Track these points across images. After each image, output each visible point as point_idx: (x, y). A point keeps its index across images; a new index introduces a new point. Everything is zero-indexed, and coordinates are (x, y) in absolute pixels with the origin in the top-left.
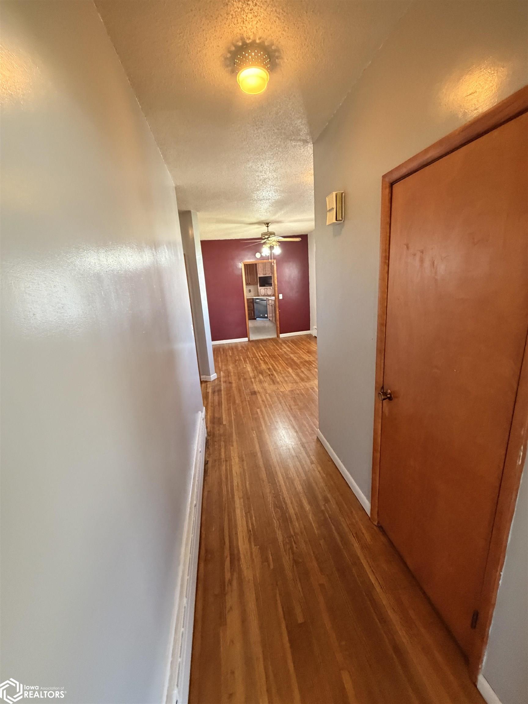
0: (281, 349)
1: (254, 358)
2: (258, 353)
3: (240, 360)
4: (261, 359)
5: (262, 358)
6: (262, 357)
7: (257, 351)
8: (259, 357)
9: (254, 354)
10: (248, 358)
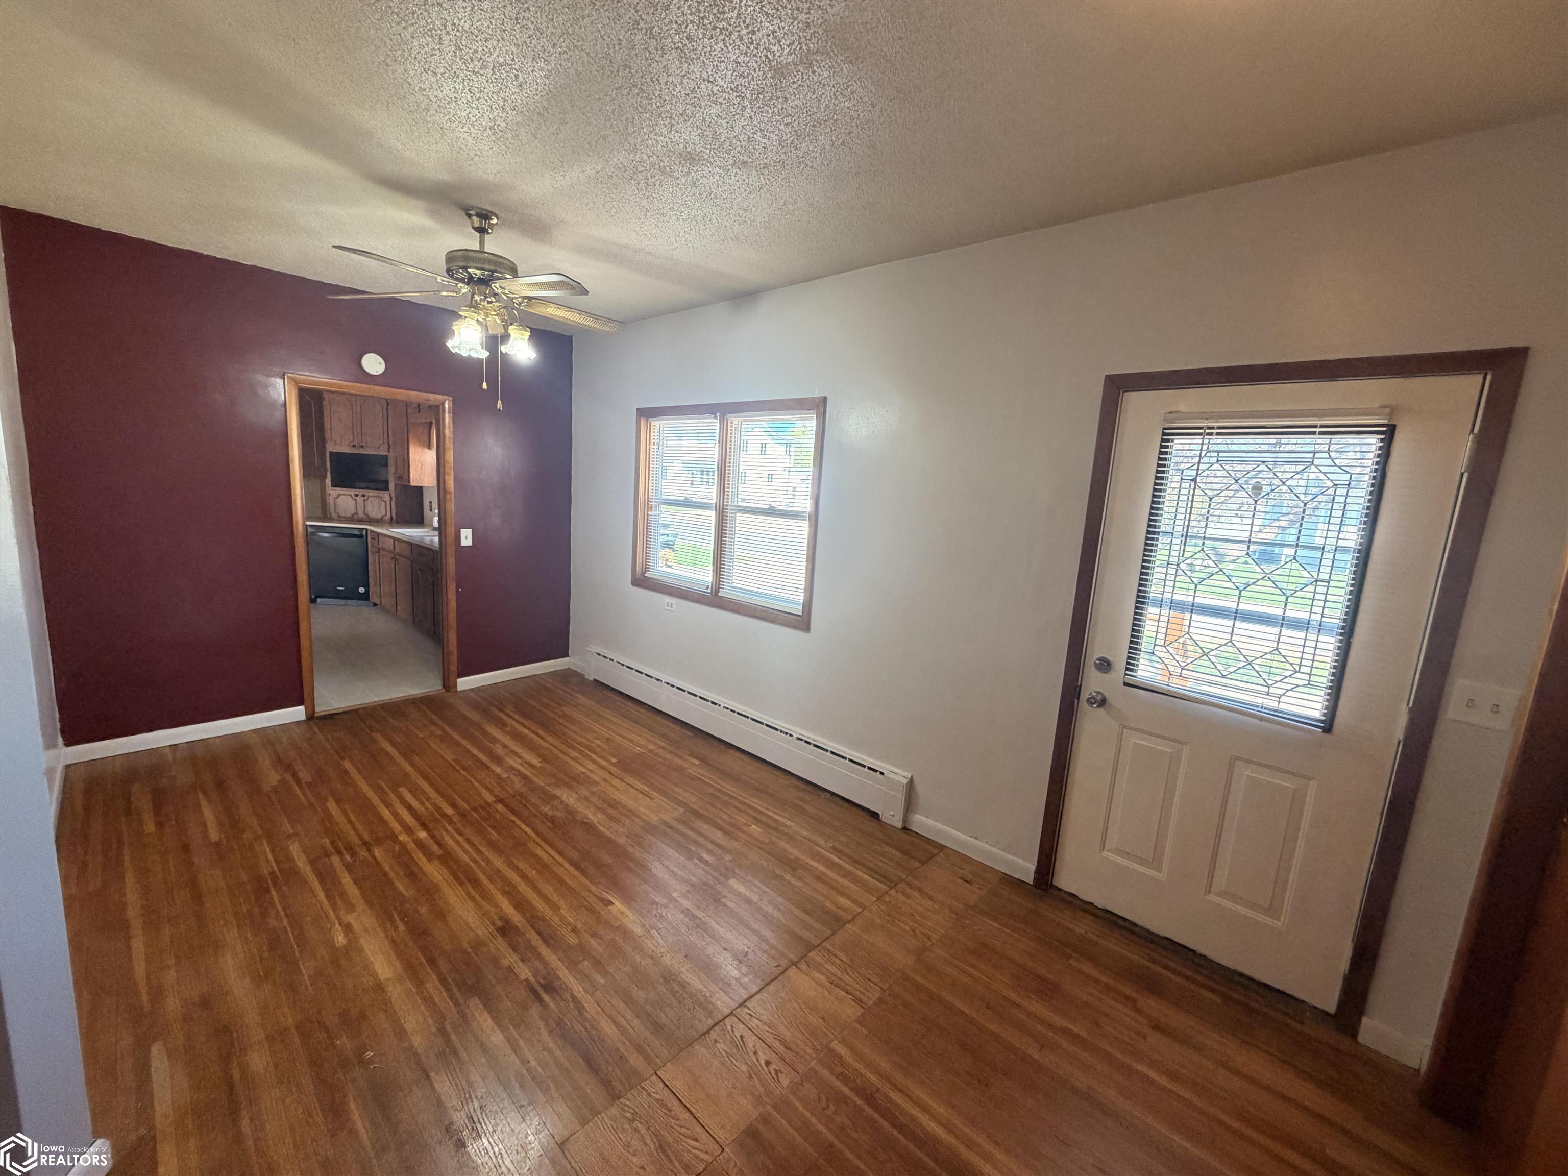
0: (498, 760)
1: (379, 841)
2: (388, 805)
3: (290, 874)
4: (420, 844)
5: (423, 835)
6: (424, 826)
7: (377, 788)
8: (408, 830)
9: (365, 808)
10: (339, 853)
